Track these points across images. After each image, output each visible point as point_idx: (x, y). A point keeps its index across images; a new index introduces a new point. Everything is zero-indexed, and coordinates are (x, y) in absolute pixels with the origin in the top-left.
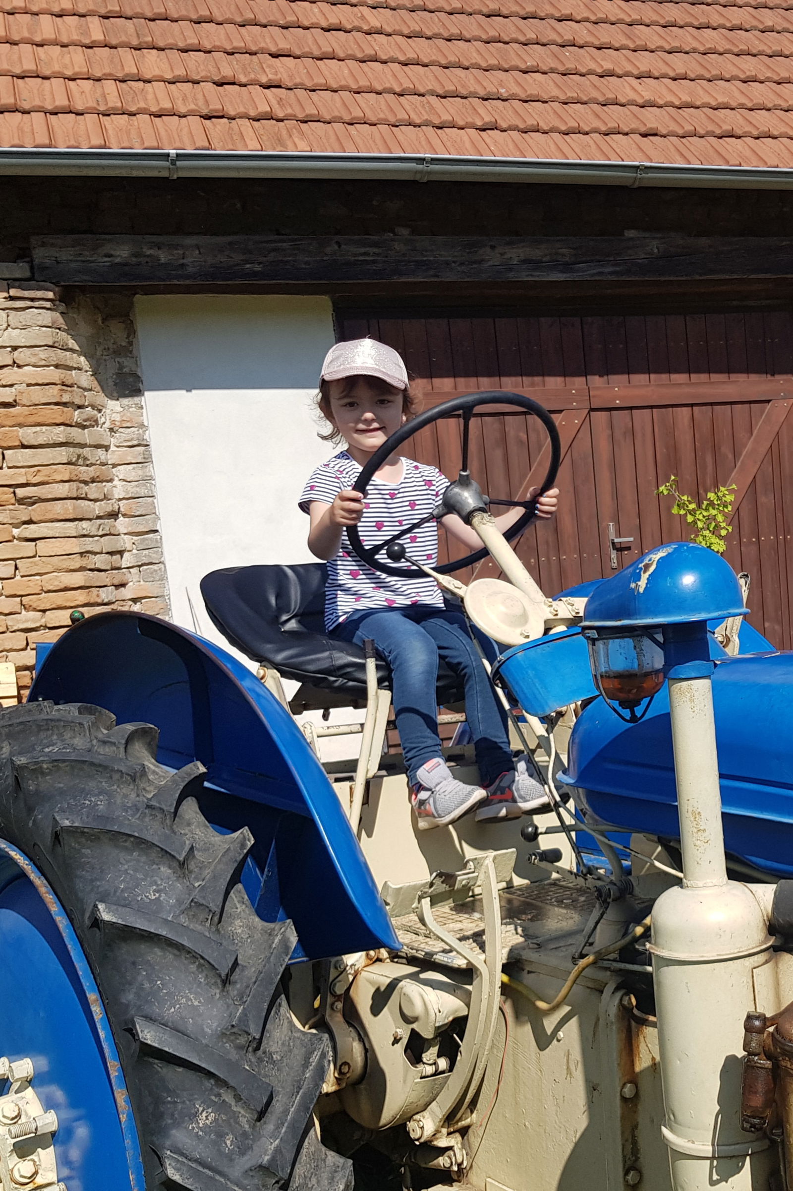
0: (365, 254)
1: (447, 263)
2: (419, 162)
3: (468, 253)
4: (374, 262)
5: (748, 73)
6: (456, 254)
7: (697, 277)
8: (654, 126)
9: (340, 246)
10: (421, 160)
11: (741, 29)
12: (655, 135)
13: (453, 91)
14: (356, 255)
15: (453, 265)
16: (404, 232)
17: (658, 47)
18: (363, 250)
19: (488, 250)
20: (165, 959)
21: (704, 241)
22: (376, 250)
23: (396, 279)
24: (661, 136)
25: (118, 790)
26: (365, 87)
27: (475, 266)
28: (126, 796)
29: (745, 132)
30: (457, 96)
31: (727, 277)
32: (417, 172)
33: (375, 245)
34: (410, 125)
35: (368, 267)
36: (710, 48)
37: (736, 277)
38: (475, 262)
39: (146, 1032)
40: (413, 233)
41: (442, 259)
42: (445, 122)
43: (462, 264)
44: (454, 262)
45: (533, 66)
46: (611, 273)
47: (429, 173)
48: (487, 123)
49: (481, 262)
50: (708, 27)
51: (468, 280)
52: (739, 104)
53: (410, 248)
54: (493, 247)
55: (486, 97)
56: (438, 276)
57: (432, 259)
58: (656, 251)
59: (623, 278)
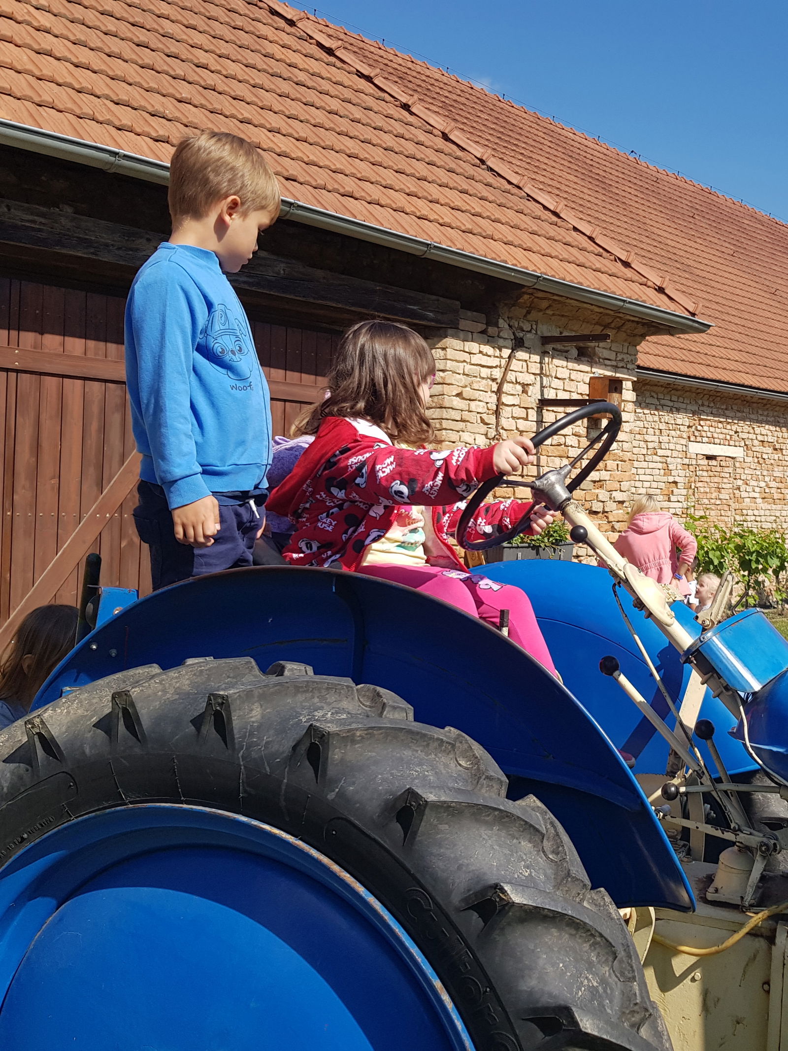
0: (34, 222)
1: (107, 245)
2: (112, 154)
3: (128, 240)
4: (40, 230)
5: (352, 151)
6: (115, 239)
7: (312, 300)
8: (295, 173)
9: (9, 210)
10: (115, 154)
11: (337, 114)
12: (295, 180)
13: (126, 101)
14: (22, 220)
15: (111, 248)
16: (69, 210)
17: (280, 111)
18: (31, 217)
19: (144, 241)
20: (561, 940)
21: (319, 273)
22: (43, 220)
23: (58, 249)
24: (299, 183)
25: (437, 759)
26: (47, 76)
27: (131, 252)
28: (446, 766)
29: (362, 196)
30: (128, 106)
31: (334, 305)
32: (107, 163)
33: (43, 215)
34: (93, 120)
35: (33, 233)
36: (319, 123)
37: (340, 306)
38: (131, 249)
39: (585, 1021)
40: (76, 212)
41: (103, 240)
42: (125, 125)
43: (119, 249)
44: (112, 245)
45: (187, 98)
46: (245, 282)
47: (120, 166)
48: (161, 136)
49: (137, 250)
50: (313, 106)
51: (123, 263)
52: (351, 173)
53: (74, 224)
54: (148, 240)
55: (153, 113)
56: (96, 255)
57: (93, 238)
58: (282, 272)
59: (253, 289)
